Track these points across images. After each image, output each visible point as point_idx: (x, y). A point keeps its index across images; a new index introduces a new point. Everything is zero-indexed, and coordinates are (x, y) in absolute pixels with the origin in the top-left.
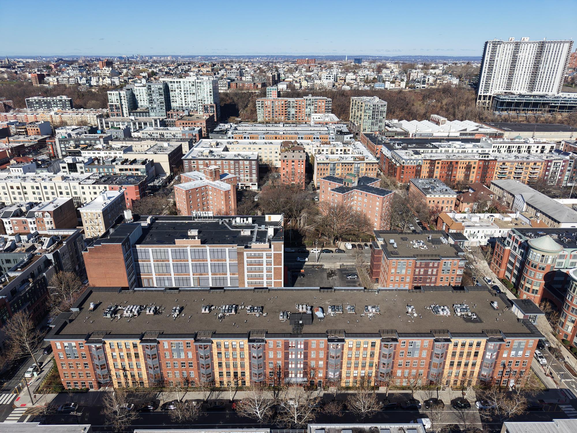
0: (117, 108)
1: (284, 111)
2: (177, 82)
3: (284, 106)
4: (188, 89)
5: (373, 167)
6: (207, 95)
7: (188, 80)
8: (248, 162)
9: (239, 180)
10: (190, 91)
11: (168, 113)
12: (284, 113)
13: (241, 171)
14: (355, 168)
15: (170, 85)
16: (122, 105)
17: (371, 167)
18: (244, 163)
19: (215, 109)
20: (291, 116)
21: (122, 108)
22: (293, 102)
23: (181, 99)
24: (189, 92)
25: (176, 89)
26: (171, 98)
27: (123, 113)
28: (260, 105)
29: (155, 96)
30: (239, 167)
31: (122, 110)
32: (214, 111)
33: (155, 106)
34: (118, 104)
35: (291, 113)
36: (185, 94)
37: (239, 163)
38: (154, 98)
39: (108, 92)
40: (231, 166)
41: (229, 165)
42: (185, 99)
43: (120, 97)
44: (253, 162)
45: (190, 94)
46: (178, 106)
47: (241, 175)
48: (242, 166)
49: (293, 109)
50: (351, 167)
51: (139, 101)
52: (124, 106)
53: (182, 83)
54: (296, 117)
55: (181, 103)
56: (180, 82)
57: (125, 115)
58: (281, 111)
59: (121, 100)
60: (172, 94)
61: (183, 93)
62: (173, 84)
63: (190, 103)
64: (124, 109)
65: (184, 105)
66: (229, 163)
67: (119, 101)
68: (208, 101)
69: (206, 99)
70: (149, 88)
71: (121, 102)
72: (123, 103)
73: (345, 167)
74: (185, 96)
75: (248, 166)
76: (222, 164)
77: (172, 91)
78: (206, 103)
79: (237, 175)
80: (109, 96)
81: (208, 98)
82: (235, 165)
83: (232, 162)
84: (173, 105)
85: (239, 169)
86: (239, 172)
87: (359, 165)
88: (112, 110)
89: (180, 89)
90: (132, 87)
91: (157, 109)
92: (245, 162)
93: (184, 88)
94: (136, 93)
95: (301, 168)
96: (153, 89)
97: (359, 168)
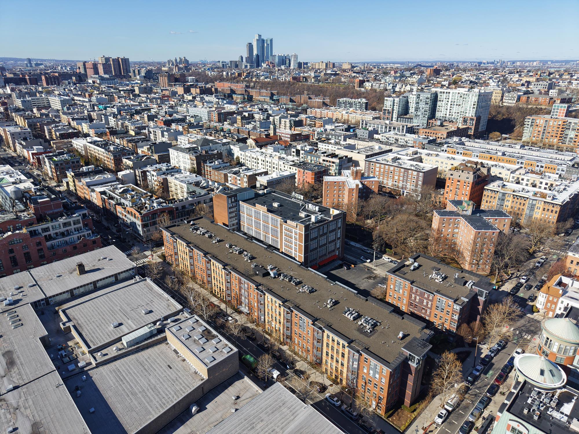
0: (389, 113)
1: (559, 132)
2: (447, 93)
3: (561, 127)
4: (456, 100)
5: (553, 209)
6: (470, 107)
7: (457, 92)
8: (416, 173)
9: (406, 188)
10: (457, 102)
11: (429, 121)
12: (559, 135)
13: (409, 179)
14: (529, 204)
15: (439, 95)
16: (393, 110)
17: (551, 208)
18: (412, 173)
19: (474, 122)
20: (568, 139)
21: (393, 113)
22: (575, 123)
23: (447, 109)
24: (455, 103)
25: (444, 100)
26: (438, 107)
27: (392, 118)
28: (530, 123)
29: (422, 105)
30: (407, 176)
31: (392, 115)
32: (473, 124)
33: (419, 113)
34: (390, 109)
35: (569, 137)
36: (451, 105)
37: (408, 172)
38: (420, 106)
39: (386, 98)
40: (401, 174)
41: (400, 172)
42: (451, 110)
43: (394, 103)
44: (421, 174)
45: (457, 105)
46: (442, 115)
47: (408, 184)
48: (410, 176)
49: (573, 132)
50: (525, 202)
51: (411, 108)
52: (395, 111)
53: (451, 95)
54: (575, 142)
55: (445, 113)
56: (449, 93)
57: (394, 119)
58: (556, 132)
59: (394, 105)
60: (439, 103)
61: (449, 103)
62: (442, 94)
63: (454, 114)
64: (394, 114)
65: (448, 116)
66: (400, 170)
67: (392, 107)
68: (469, 113)
69: (468, 112)
70: (418, 97)
71: (393, 108)
72: (395, 109)
73: (517, 201)
74: (451, 107)
75: (415, 177)
76: (394, 170)
77: (440, 101)
78: (467, 115)
79: (405, 183)
80: (385, 101)
81: (470, 110)
82: (404, 173)
83: (402, 170)
84: (438, 114)
85: (407, 178)
86: (407, 180)
87: (534, 202)
88: (384, 113)
89: (447, 100)
90: (408, 95)
91: (421, 116)
92: (414, 172)
93: (452, 99)
94: (409, 100)
95: (466, 190)
96: (421, 98)
97: (535, 205)
